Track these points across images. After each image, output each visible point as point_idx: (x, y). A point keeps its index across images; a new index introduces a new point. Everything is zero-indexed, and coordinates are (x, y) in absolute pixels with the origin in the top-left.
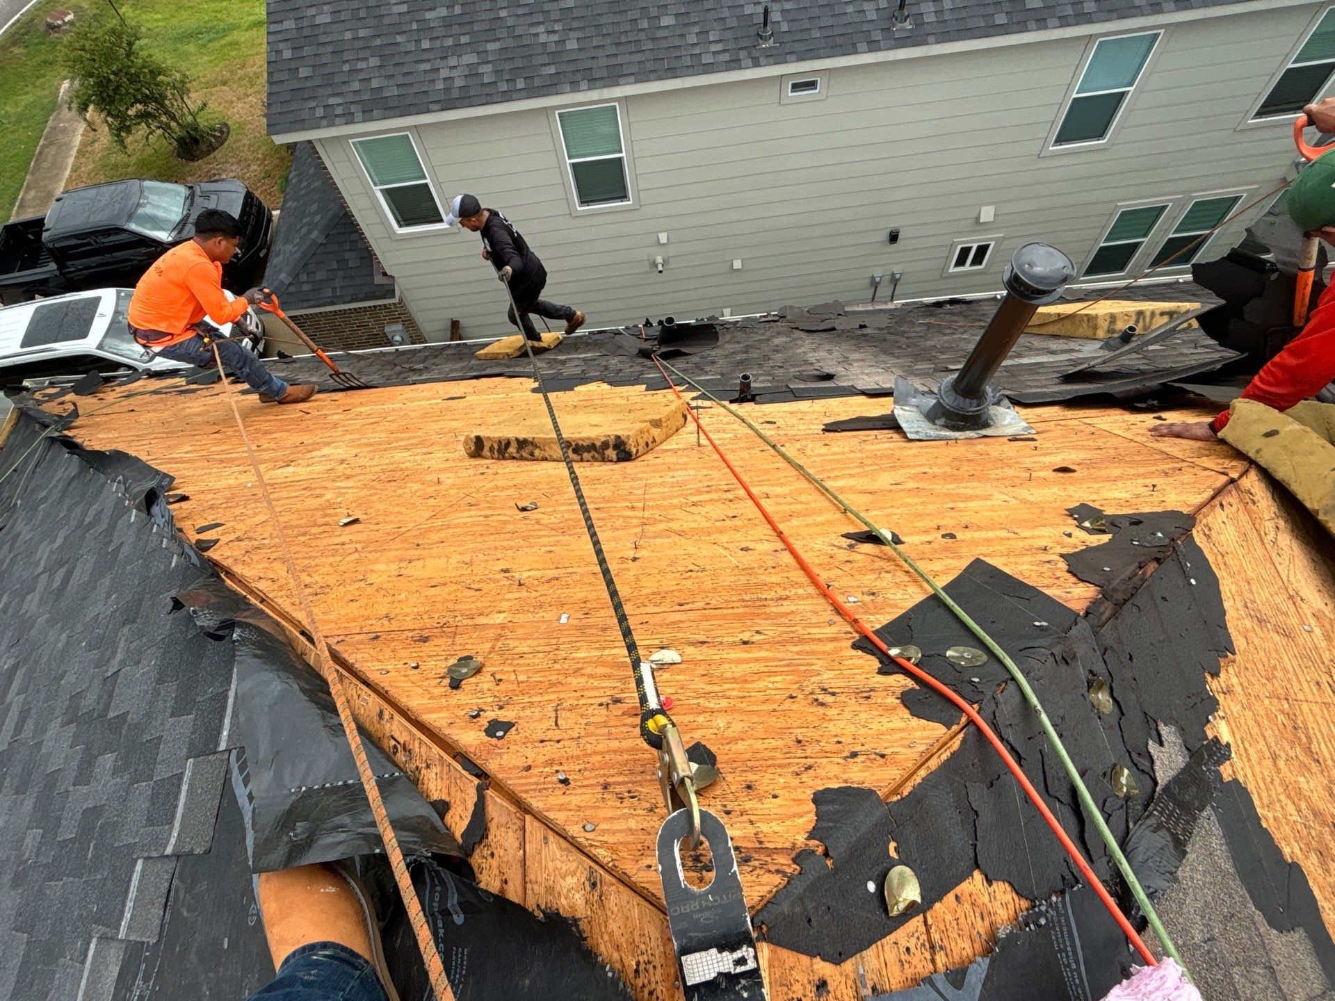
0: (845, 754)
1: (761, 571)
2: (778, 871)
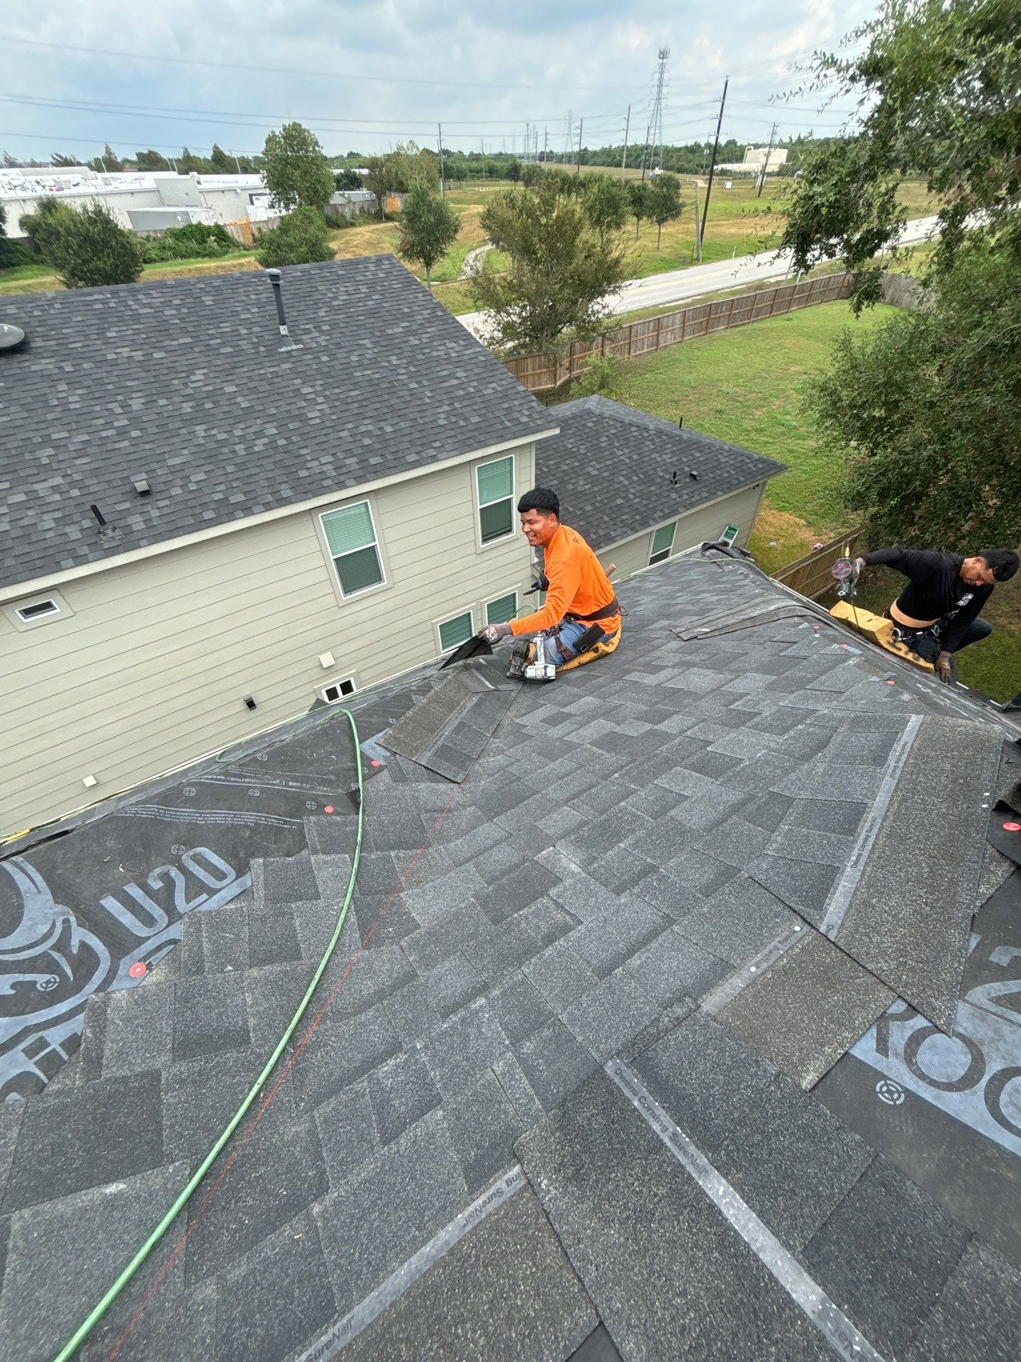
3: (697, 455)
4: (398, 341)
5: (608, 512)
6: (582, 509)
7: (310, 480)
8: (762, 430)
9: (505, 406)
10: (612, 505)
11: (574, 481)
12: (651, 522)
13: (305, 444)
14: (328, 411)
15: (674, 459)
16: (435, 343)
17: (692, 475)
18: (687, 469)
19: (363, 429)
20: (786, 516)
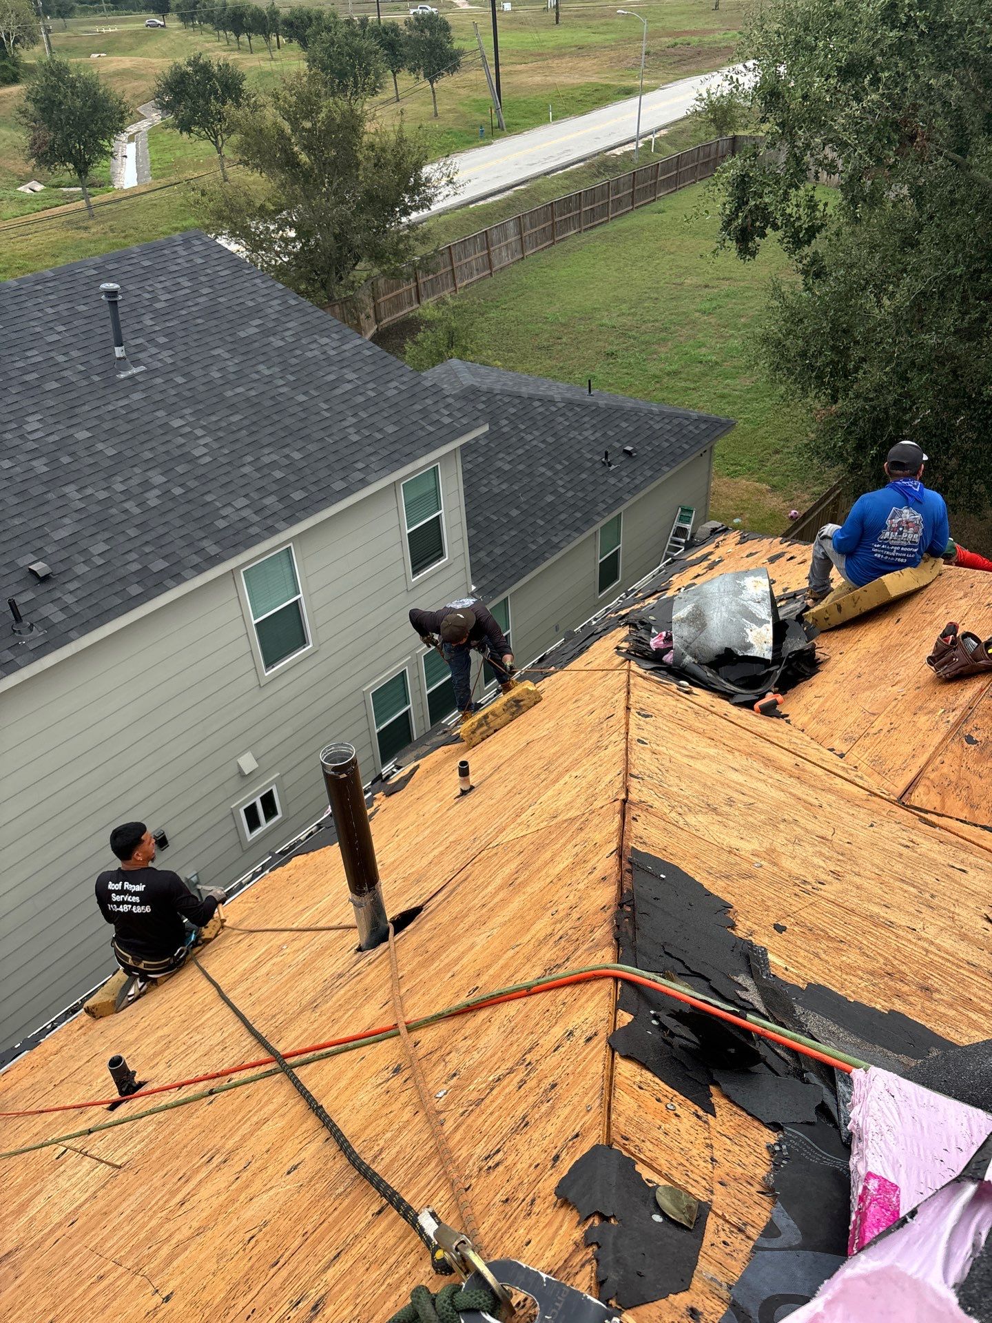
0: (549, 1167)
1: (330, 1164)
2: (583, 1266)
3: (624, 425)
4: (256, 345)
5: (540, 514)
6: (507, 515)
7: (231, 531)
8: (676, 373)
9: (418, 407)
10: (542, 504)
11: (485, 482)
12: (596, 518)
13: (205, 489)
14: (215, 445)
15: (598, 435)
16: (304, 341)
17: (626, 451)
18: (617, 445)
19: (266, 460)
20: (743, 482)
